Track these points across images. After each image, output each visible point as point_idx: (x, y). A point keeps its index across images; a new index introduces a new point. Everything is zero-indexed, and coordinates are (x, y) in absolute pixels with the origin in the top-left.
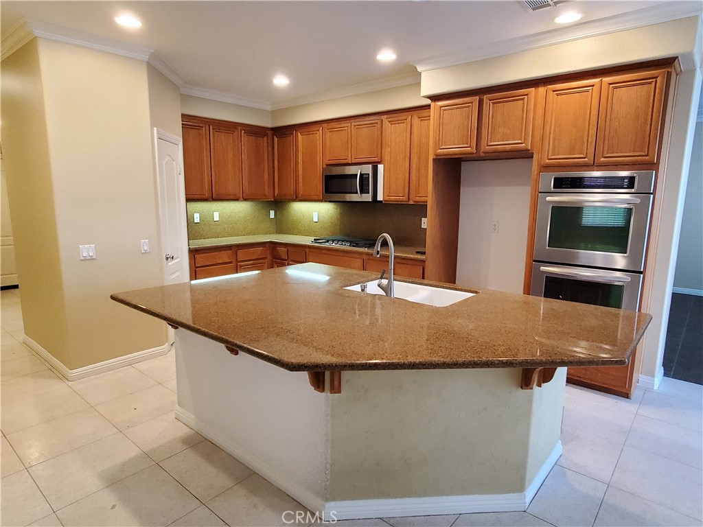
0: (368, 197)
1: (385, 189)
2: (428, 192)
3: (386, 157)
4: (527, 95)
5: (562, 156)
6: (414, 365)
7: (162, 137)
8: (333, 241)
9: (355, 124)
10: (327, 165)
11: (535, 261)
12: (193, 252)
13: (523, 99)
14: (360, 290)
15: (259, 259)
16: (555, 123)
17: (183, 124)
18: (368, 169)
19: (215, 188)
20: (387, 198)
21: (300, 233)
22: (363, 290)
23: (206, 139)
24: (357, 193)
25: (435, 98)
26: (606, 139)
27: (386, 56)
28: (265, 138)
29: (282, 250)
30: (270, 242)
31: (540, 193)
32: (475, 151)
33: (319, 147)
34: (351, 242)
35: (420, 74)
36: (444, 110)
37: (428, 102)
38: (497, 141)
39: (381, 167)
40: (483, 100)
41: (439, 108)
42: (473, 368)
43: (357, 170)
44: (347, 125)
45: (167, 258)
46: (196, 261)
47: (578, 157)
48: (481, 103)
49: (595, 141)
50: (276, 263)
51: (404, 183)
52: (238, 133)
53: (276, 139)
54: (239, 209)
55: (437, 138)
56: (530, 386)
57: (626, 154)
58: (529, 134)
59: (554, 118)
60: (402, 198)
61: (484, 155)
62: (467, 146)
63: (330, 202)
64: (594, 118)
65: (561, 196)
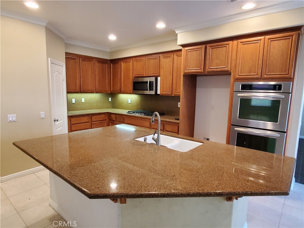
0: (153, 92)
1: (161, 89)
2: (181, 90)
3: (162, 74)
4: (228, 44)
5: (245, 74)
6: (164, 195)
7: (52, 62)
8: (137, 112)
9: (147, 58)
10: (134, 77)
11: (232, 125)
12: (70, 117)
13: (226, 46)
14: (143, 141)
15: (103, 120)
16: (242, 58)
17: (66, 57)
18: (153, 79)
19: (82, 87)
20: (162, 93)
21: (123, 108)
22: (145, 141)
23: (78, 64)
24: (148, 90)
25: (184, 46)
26: (267, 66)
27: (161, 25)
28: (107, 64)
29: (114, 116)
30: (108, 112)
31: (234, 92)
32: (203, 71)
33: (131, 69)
34: (145, 113)
35: (177, 34)
36: (188, 52)
37: (181, 48)
38: (213, 67)
39: (159, 78)
40: (207, 47)
41: (186, 50)
42: (199, 197)
43: (148, 80)
44: (144, 58)
45: (55, 121)
46: (71, 121)
47: (253, 75)
48: (206, 48)
49: (261, 67)
50: (111, 122)
51: (170, 86)
52: (94, 62)
53: (112, 65)
54: (95, 97)
55: (185, 65)
56: (232, 200)
57: (277, 74)
58: (229, 63)
59: (241, 56)
60: (169, 93)
61: (207, 73)
62: (199, 69)
63: (136, 94)
64: (261, 56)
65: (244, 93)
